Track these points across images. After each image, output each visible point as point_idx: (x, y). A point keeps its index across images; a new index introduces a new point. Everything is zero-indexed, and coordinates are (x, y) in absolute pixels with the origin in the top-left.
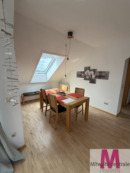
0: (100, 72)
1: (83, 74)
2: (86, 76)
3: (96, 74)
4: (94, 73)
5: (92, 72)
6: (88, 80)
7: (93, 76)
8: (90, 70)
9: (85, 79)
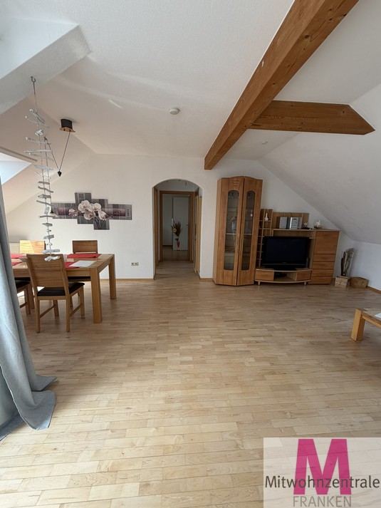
0: (115, 206)
1: (71, 211)
2: (82, 215)
3: (106, 210)
4: (103, 206)
5: (98, 206)
6: (89, 222)
7: (102, 215)
8: (92, 202)
9: (82, 221)
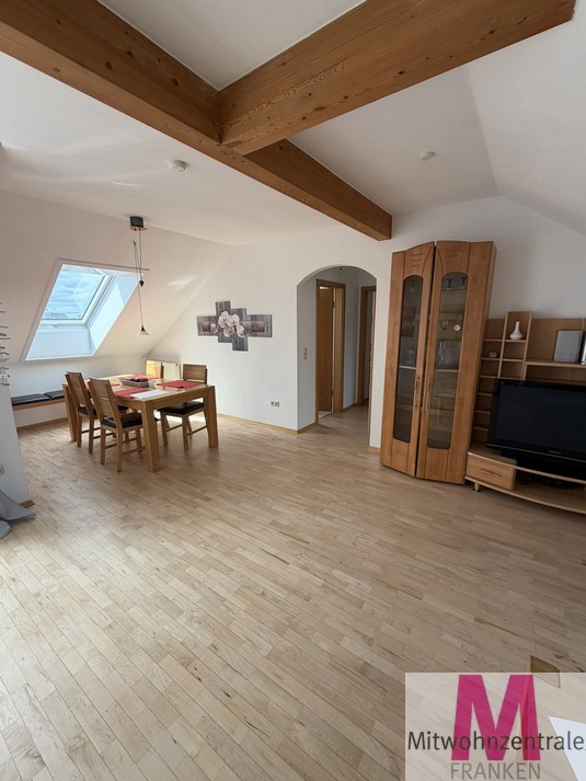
0: (254, 317)
1: (213, 325)
2: (221, 330)
3: (244, 323)
6: (228, 341)
7: (240, 330)
9: (222, 340)
